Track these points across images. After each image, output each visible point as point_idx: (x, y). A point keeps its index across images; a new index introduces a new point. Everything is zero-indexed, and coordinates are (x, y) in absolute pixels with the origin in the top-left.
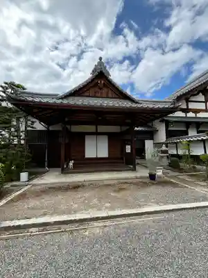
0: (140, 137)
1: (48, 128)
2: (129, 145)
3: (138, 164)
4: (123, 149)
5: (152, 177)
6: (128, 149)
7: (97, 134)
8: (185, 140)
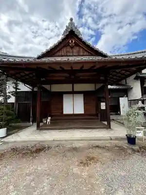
1: (33, 89)
2: (103, 102)
3: (113, 120)
4: (98, 106)
5: (131, 140)
6: (103, 106)
7: (73, 93)
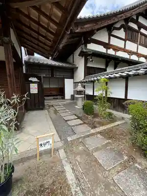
0: (58, 75)
8: (103, 78)
